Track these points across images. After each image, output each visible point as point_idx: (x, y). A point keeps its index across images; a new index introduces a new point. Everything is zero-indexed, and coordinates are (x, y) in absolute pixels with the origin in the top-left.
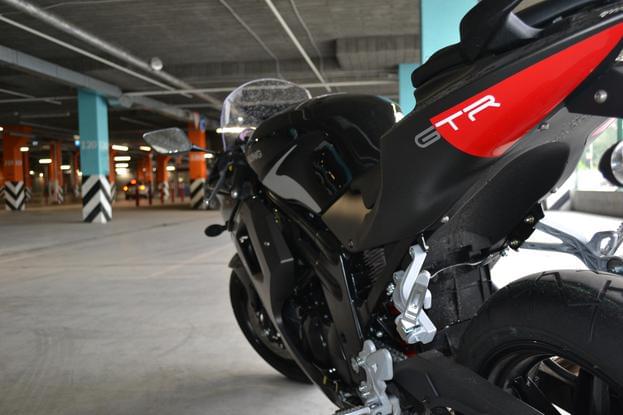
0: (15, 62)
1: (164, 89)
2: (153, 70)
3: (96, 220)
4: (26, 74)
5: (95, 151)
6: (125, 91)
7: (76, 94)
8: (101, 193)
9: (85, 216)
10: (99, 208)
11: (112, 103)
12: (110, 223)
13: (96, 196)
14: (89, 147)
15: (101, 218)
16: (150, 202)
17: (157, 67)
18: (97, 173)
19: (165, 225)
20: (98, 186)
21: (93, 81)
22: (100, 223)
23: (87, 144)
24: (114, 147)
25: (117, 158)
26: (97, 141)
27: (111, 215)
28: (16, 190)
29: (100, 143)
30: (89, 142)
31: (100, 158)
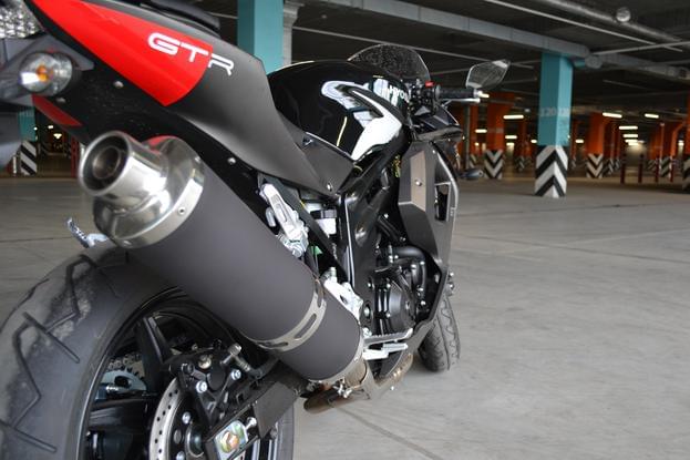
0: (466, 29)
1: (643, 44)
2: (619, 22)
3: (547, 194)
4: (482, 41)
5: (554, 119)
6: (593, 49)
7: (540, 57)
8: (555, 165)
9: (537, 189)
10: (552, 181)
11: (578, 64)
12: (564, 199)
13: (550, 168)
14: (548, 115)
15: (554, 192)
16: (640, 180)
17: (624, 19)
18: (553, 143)
19: (618, 206)
20: (554, 157)
21: (553, 40)
22: (552, 198)
23: (546, 112)
24: (605, 114)
25: (621, 128)
26: (556, 106)
27: (564, 190)
28: (495, 158)
29: (560, 109)
30: (549, 109)
31: (558, 128)
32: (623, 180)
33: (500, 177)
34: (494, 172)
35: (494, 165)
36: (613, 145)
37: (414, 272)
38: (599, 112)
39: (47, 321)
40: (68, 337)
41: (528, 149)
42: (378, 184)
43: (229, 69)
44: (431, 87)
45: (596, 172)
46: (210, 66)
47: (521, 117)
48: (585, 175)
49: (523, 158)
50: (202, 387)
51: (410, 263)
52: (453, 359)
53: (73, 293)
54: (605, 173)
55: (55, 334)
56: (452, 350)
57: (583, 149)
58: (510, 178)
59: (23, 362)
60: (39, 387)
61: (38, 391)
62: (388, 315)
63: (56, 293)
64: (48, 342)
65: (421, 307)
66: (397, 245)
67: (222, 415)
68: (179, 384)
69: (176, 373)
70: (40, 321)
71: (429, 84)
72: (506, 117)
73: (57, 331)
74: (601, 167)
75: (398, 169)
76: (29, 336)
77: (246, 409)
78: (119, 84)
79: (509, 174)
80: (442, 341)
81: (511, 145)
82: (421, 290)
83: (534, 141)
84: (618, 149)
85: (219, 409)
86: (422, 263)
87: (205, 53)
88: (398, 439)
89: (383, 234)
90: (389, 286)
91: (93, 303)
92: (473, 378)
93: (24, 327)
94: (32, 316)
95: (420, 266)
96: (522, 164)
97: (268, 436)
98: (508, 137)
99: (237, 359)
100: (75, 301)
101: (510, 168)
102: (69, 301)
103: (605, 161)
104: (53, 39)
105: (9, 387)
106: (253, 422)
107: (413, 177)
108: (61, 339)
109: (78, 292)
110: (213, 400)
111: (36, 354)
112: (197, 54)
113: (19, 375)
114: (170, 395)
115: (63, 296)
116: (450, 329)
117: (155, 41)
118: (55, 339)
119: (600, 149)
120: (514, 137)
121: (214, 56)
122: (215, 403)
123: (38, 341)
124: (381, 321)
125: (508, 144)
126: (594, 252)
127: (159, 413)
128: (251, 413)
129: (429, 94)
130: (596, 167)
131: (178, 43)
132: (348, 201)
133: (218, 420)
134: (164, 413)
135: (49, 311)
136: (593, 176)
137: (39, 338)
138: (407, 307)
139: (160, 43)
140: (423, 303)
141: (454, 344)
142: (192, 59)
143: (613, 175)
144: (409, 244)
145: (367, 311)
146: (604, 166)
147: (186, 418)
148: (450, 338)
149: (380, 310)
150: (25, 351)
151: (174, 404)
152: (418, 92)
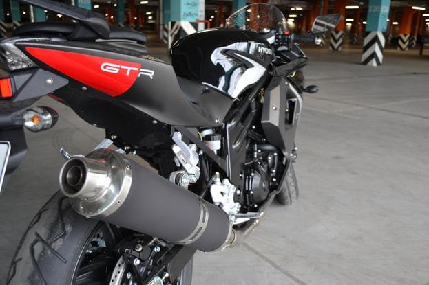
3: (369, 64)
5: (378, 13)
8: (376, 45)
9: (363, 60)
10: (374, 55)
12: (380, 67)
13: (373, 46)
15: (374, 63)
18: (376, 30)
19: (415, 73)
20: (376, 39)
22: (372, 66)
23: (373, 8)
24: (414, 8)
25: (424, 15)
26: (380, 6)
27: (381, 61)
28: (337, 36)
29: (382, 7)
30: (375, 7)
31: (380, 19)
32: (421, 52)
33: (340, 49)
34: (336, 46)
35: (336, 41)
36: (417, 27)
37: (270, 161)
38: (409, 6)
39: (48, 239)
40: (59, 249)
41: (360, 28)
42: (249, 110)
43: (151, 76)
44: (288, 35)
45: (404, 46)
46: (139, 76)
47: (357, 7)
48: (396, 48)
49: (356, 35)
50: (137, 262)
51: (267, 156)
52: (294, 200)
53: (62, 220)
54: (409, 47)
55: (53, 247)
56: (294, 195)
57: (397, 29)
58: (347, 50)
59: (36, 263)
60: (45, 278)
61: (45, 281)
62: (252, 192)
63: (53, 220)
64: (49, 252)
65: (273, 182)
66: (260, 143)
67: (149, 272)
68: (124, 259)
69: (122, 253)
70: (45, 239)
71: (287, 33)
72: (347, 7)
73: (54, 244)
74: (408, 42)
75: (263, 97)
76: (38, 248)
77: (162, 269)
78: (85, 88)
79: (347, 45)
80: (287, 190)
81: (349, 25)
82: (274, 171)
83: (364, 23)
84: (421, 29)
85: (147, 270)
86: (276, 154)
87: (136, 69)
88: (257, 253)
89: (251, 138)
90: (253, 174)
91: (73, 227)
92: (305, 209)
93: (36, 242)
94: (40, 234)
95: (274, 156)
96: (355, 38)
97: (176, 280)
98: (347, 20)
99: (158, 241)
100: (63, 225)
101: (348, 41)
102: (60, 225)
103: (411, 39)
104: (43, 71)
105: (29, 278)
106: (167, 275)
107: (271, 104)
108: (56, 250)
109: (65, 219)
110: (144, 266)
111: (43, 259)
112: (131, 71)
113: (34, 271)
114: (119, 266)
115: (56, 222)
116: (293, 184)
117: (105, 67)
118: (53, 250)
119: (408, 30)
120: (352, 20)
121: (141, 70)
122: (145, 268)
123: (44, 251)
124: (247, 195)
125: (348, 24)
126: (394, 112)
127: (113, 277)
128: (166, 270)
129: (286, 40)
130: (404, 43)
131: (119, 66)
132: (228, 126)
133: (147, 276)
134: (116, 276)
135: (49, 232)
136: (401, 49)
137: (44, 249)
138: (264, 185)
139: (108, 68)
140: (274, 180)
141: (295, 192)
142: (128, 74)
143: (415, 48)
144: (267, 143)
145: (238, 192)
146: (410, 42)
147: (129, 276)
148: (292, 189)
149: (247, 189)
150: (36, 256)
151: (122, 271)
152: (280, 37)
